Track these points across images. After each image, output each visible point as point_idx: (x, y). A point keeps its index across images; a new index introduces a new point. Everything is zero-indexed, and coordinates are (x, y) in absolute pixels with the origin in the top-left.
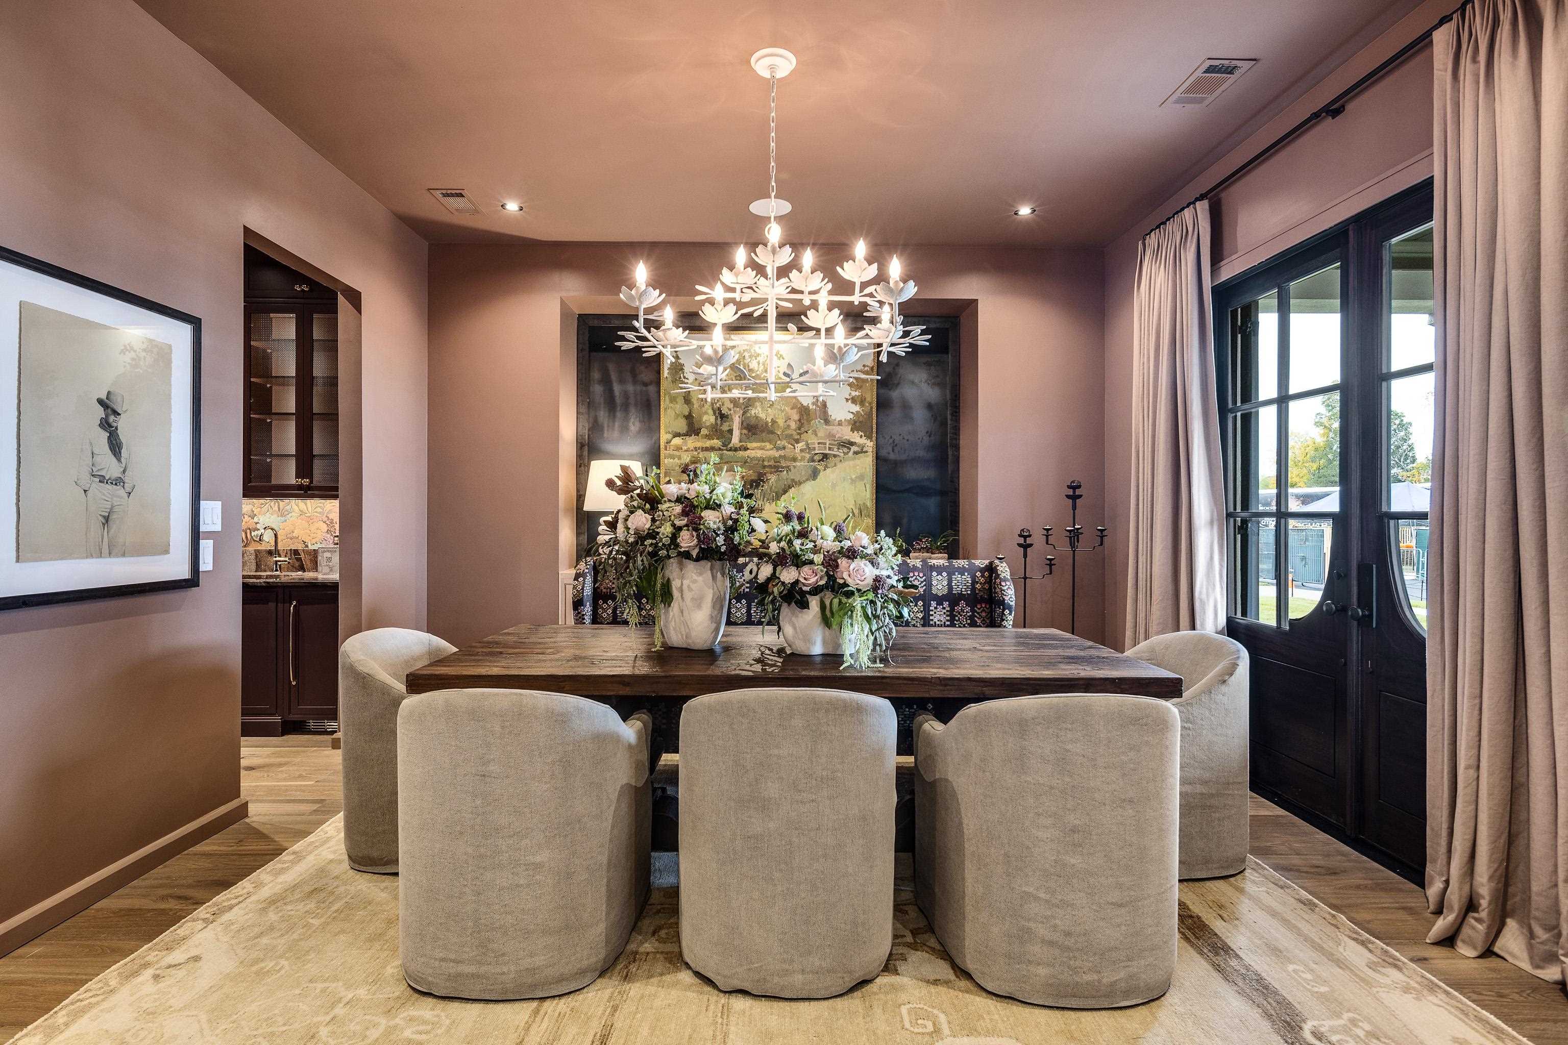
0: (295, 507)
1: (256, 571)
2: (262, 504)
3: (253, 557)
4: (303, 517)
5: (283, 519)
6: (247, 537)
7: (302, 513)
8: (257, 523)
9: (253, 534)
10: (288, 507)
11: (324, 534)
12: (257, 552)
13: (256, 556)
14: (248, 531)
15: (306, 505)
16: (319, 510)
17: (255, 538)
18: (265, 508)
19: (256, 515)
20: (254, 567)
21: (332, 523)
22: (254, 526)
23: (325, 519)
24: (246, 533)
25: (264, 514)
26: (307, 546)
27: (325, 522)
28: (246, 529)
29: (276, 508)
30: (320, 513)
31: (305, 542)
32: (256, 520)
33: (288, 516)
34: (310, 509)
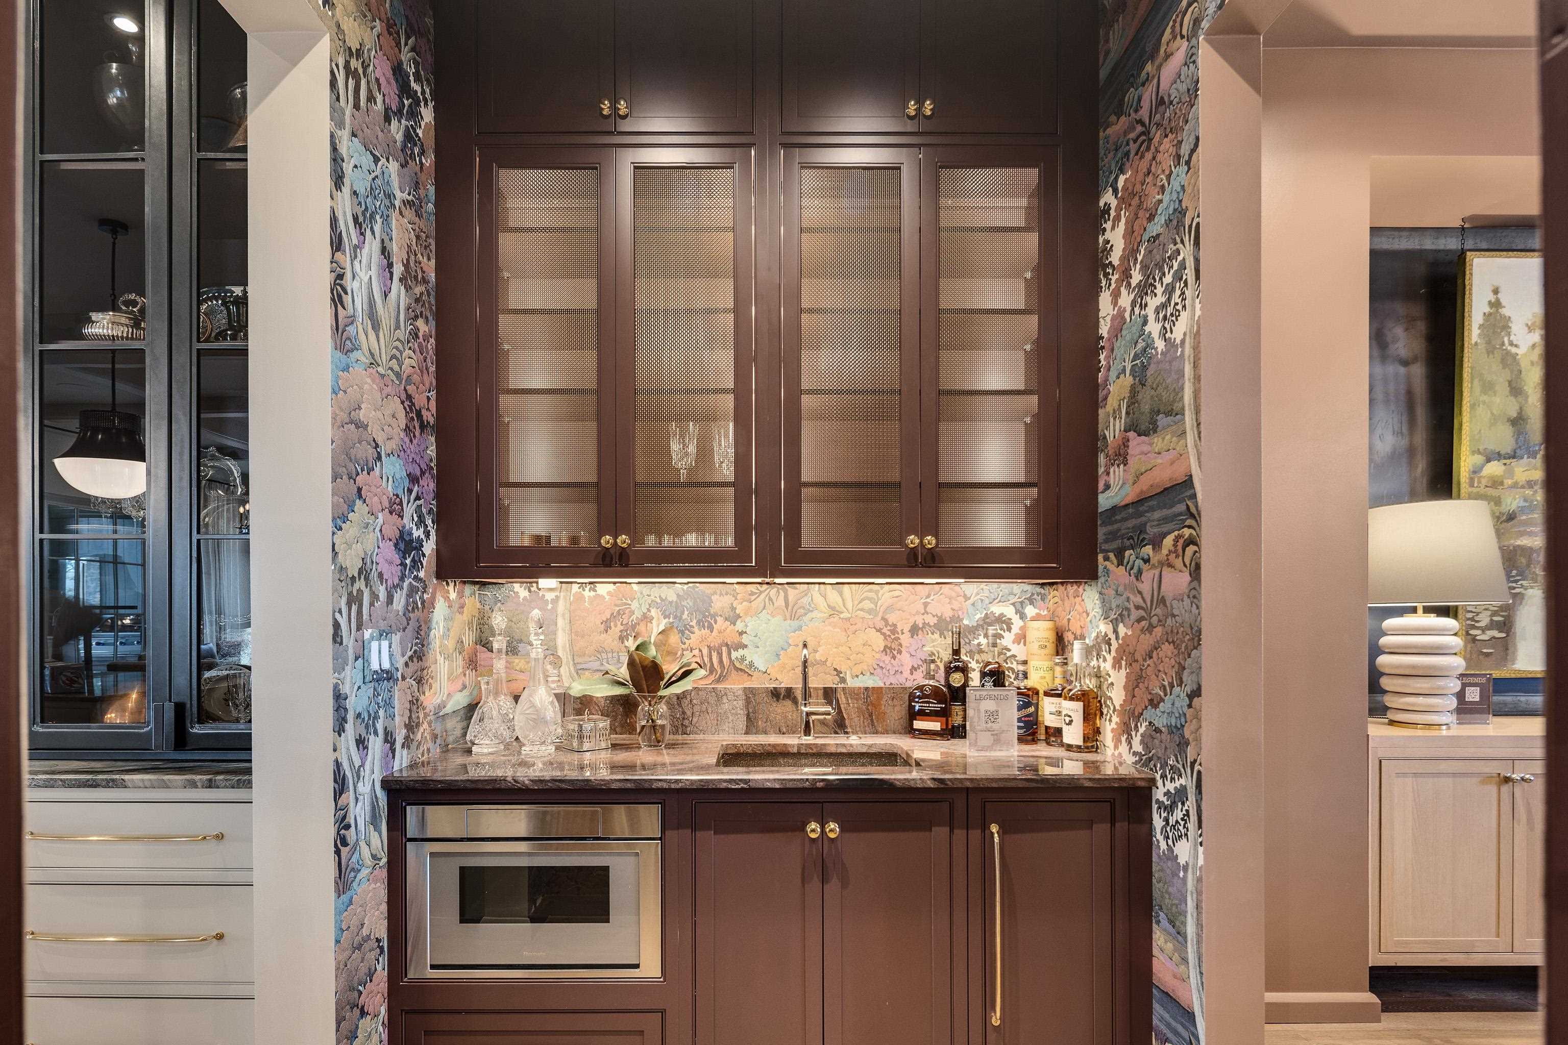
0: (818, 599)
1: (746, 733)
2: (752, 594)
3: (741, 703)
4: (836, 619)
5: (795, 624)
6: (721, 661)
7: (834, 611)
8: (741, 633)
9: (734, 655)
10: (805, 601)
11: (878, 656)
12: (750, 694)
13: (748, 701)
14: (724, 649)
15: (841, 594)
16: (867, 605)
17: (738, 665)
18: (759, 602)
19: (739, 617)
20: (742, 723)
21: (894, 632)
22: (736, 639)
23: (881, 625)
24: (720, 655)
25: (757, 613)
26: (843, 680)
27: (879, 630)
28: (721, 646)
29: (781, 602)
30: (869, 612)
31: (838, 672)
32: (740, 626)
33: (806, 619)
34: (849, 605)
